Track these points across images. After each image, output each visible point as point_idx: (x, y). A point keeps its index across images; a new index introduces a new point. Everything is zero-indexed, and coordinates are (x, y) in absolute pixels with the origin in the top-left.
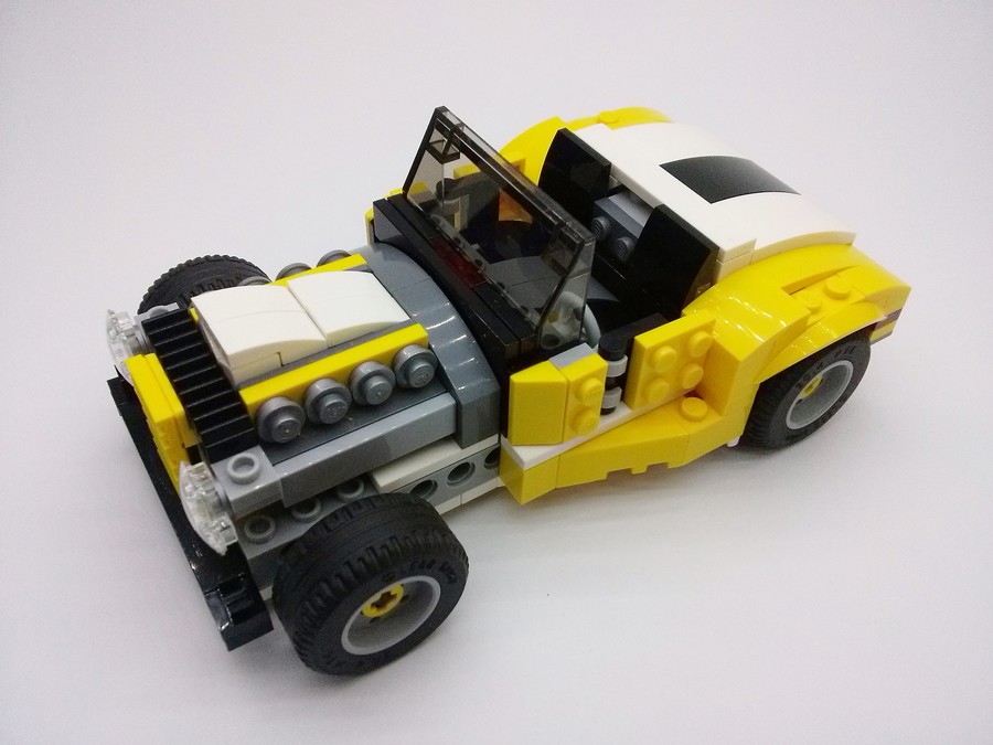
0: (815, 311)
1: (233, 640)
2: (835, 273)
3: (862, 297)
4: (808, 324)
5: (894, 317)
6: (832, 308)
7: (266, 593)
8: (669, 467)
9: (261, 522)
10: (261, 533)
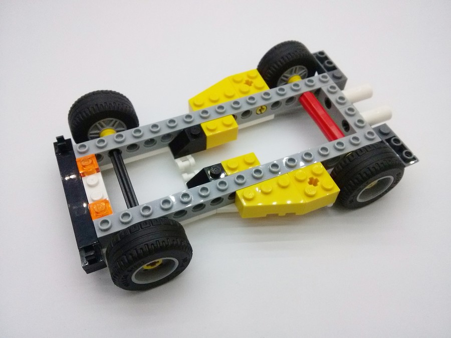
1: (88, 270)
8: (297, 214)
9: (105, 222)
10: (105, 227)
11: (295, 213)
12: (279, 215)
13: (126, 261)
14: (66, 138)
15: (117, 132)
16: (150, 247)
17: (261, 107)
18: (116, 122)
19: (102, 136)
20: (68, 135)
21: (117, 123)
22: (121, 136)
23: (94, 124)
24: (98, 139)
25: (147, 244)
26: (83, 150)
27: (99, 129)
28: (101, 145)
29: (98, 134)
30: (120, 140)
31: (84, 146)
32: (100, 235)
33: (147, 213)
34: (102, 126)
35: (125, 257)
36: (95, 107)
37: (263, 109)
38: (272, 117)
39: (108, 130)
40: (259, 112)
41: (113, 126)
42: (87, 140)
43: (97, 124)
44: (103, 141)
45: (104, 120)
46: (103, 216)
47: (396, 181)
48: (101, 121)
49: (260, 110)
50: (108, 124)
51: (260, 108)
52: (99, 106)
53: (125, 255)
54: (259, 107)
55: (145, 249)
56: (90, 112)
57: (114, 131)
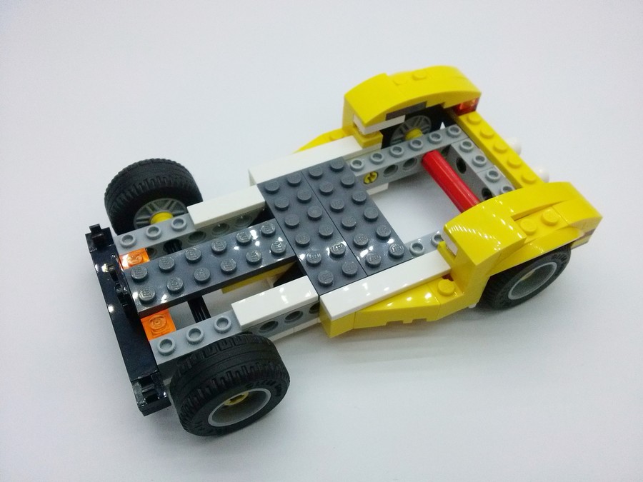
0: (530, 234)
1: (146, 411)
2: (551, 205)
3: (565, 225)
4: (526, 242)
5: (590, 233)
6: (544, 232)
7: (167, 382)
8: (428, 321)
9: (167, 342)
10: (166, 349)
11: (425, 319)
12: (404, 322)
13: (202, 395)
14: (103, 227)
15: (174, 216)
16: (234, 376)
17: (371, 174)
18: (172, 202)
19: (154, 223)
20: (106, 223)
21: (174, 205)
22: (181, 221)
23: (143, 208)
24: (148, 228)
25: (230, 372)
26: (129, 243)
27: (149, 213)
28: (154, 235)
29: (148, 220)
30: (179, 226)
31: (130, 238)
32: (160, 361)
33: (223, 328)
34: (154, 209)
35: (199, 390)
36: (143, 184)
37: (374, 176)
38: (385, 186)
39: (163, 214)
40: (367, 181)
41: (168, 208)
42: (133, 229)
43: (147, 206)
44: (156, 229)
45: (157, 201)
46: (162, 335)
47: (561, 269)
48: (152, 203)
49: (369, 178)
50: (161, 207)
51: (369, 176)
52: (149, 181)
53: (200, 388)
54: (366, 175)
55: (227, 379)
56: (137, 189)
57: (171, 216)
